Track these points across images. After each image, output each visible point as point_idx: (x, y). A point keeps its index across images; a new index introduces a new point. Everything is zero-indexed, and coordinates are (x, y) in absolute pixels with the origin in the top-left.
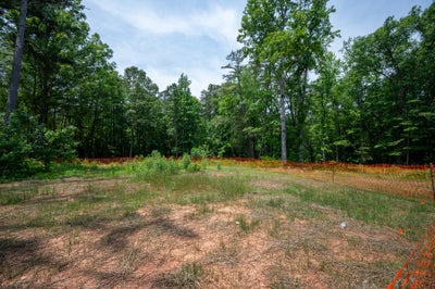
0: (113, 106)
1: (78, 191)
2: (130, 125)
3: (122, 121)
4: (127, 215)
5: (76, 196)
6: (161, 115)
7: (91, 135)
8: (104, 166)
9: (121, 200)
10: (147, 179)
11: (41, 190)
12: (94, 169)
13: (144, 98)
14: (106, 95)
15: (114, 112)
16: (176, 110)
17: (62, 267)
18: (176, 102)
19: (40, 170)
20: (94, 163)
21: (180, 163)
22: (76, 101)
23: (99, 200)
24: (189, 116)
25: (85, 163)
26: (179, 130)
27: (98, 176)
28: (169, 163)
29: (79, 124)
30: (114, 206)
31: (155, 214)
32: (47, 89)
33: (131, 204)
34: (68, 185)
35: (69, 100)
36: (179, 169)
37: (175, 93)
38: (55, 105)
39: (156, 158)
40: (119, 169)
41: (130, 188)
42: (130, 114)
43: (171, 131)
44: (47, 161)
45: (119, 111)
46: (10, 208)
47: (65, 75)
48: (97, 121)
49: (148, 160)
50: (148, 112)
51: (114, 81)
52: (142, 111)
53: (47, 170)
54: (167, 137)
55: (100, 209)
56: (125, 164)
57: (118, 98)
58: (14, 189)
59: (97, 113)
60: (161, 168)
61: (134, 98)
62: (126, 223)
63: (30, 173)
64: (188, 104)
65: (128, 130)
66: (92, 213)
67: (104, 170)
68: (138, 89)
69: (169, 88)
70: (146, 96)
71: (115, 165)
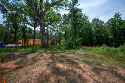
0: (89, 32)
1: (83, 54)
2: (94, 36)
3: (92, 35)
4: (98, 64)
5: (83, 55)
6: (105, 32)
7: (84, 40)
8: (87, 48)
9: (95, 59)
10: (103, 54)
11: (77, 52)
12: (85, 49)
13: (98, 27)
14: (87, 29)
15: (89, 33)
16: (113, 28)
17: (84, 72)
18: (113, 25)
19: (75, 48)
20: (85, 47)
21: (118, 49)
22: (81, 32)
23: (89, 57)
25: (83, 47)
26: (115, 36)
27: (87, 51)
28: (112, 49)
29: (81, 38)
30: (93, 60)
32: (76, 31)
33: (99, 61)
34: (81, 52)
35: (79, 32)
36: (117, 52)
37: (112, 22)
38: (77, 34)
40: (92, 49)
41: (97, 56)
42: (94, 33)
43: (111, 37)
44: (76, 46)
45: (91, 32)
46: (73, 55)
47: (79, 27)
48: (85, 36)
49: (102, 47)
50: (100, 31)
51: (90, 25)
52: (98, 31)
54: (109, 39)
55: (89, 60)
56: (93, 48)
57: (91, 29)
58: (73, 51)
59: (85, 34)
60: (108, 51)
61: (95, 28)
62: (99, 67)
63: (74, 48)
64: (120, 24)
65: (93, 38)
69: (109, 21)
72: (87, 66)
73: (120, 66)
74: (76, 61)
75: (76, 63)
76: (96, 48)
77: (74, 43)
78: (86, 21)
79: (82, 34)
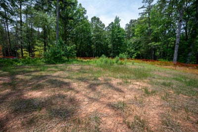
0: (87, 36)
1: (78, 69)
2: (93, 44)
3: (90, 42)
4: (95, 79)
5: (78, 70)
6: (106, 39)
7: (80, 48)
8: (84, 60)
9: (93, 74)
10: (101, 66)
11: (68, 67)
12: (82, 61)
13: (98, 31)
14: (85, 31)
15: (87, 38)
16: (113, 35)
17: (77, 92)
18: (113, 31)
19: (66, 61)
20: (81, 59)
21: (114, 60)
22: (75, 35)
23: (85, 72)
24: (118, 38)
25: (79, 59)
26: (114, 45)
27: (83, 64)
28: (110, 60)
29: (76, 44)
30: (90, 75)
31: (105, 80)
32: (66, 31)
33: (96, 75)
34: (75, 66)
35: (72, 35)
36: (113, 63)
37: (113, 27)
38: (69, 37)
39: (104, 58)
40: (90, 62)
41: (95, 69)
42: (93, 39)
43: (110, 46)
44: (68, 58)
45: (89, 37)
46: (61, 72)
47: (71, 25)
48: (81, 43)
49: (101, 58)
50: (100, 37)
51: (87, 25)
52: (98, 37)
53: (68, 61)
54: (108, 49)
55: (86, 76)
56: (92, 60)
57: (89, 32)
58: (61, 66)
59: (81, 39)
60: (106, 62)
61: (95, 31)
62: (95, 82)
63: (64, 62)
64: (118, 32)
65: (93, 46)
66: (84, 77)
67: (85, 62)
68: (97, 27)
69: (109, 25)
70: (100, 30)
71: (89, 60)
72: (82, 84)
73: (113, 77)
74: (67, 81)
75: (66, 84)
76: (95, 59)
77: (63, 53)
78: (83, 16)
79: (77, 39)
